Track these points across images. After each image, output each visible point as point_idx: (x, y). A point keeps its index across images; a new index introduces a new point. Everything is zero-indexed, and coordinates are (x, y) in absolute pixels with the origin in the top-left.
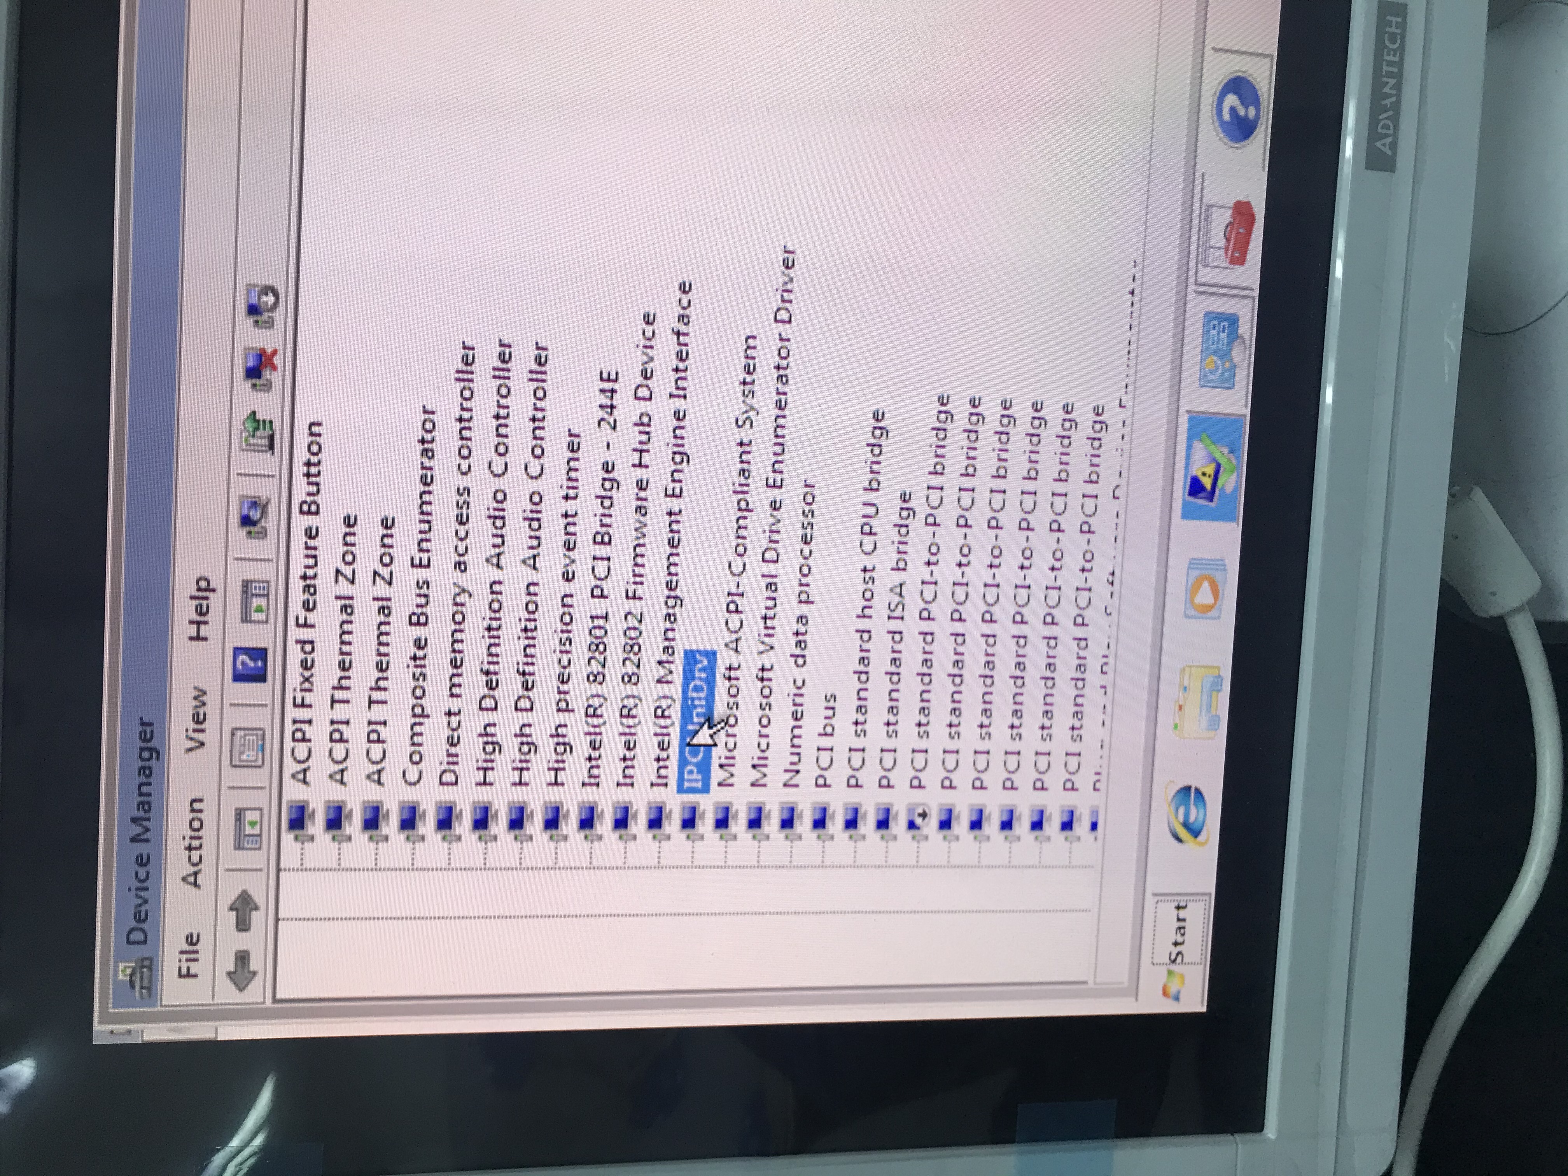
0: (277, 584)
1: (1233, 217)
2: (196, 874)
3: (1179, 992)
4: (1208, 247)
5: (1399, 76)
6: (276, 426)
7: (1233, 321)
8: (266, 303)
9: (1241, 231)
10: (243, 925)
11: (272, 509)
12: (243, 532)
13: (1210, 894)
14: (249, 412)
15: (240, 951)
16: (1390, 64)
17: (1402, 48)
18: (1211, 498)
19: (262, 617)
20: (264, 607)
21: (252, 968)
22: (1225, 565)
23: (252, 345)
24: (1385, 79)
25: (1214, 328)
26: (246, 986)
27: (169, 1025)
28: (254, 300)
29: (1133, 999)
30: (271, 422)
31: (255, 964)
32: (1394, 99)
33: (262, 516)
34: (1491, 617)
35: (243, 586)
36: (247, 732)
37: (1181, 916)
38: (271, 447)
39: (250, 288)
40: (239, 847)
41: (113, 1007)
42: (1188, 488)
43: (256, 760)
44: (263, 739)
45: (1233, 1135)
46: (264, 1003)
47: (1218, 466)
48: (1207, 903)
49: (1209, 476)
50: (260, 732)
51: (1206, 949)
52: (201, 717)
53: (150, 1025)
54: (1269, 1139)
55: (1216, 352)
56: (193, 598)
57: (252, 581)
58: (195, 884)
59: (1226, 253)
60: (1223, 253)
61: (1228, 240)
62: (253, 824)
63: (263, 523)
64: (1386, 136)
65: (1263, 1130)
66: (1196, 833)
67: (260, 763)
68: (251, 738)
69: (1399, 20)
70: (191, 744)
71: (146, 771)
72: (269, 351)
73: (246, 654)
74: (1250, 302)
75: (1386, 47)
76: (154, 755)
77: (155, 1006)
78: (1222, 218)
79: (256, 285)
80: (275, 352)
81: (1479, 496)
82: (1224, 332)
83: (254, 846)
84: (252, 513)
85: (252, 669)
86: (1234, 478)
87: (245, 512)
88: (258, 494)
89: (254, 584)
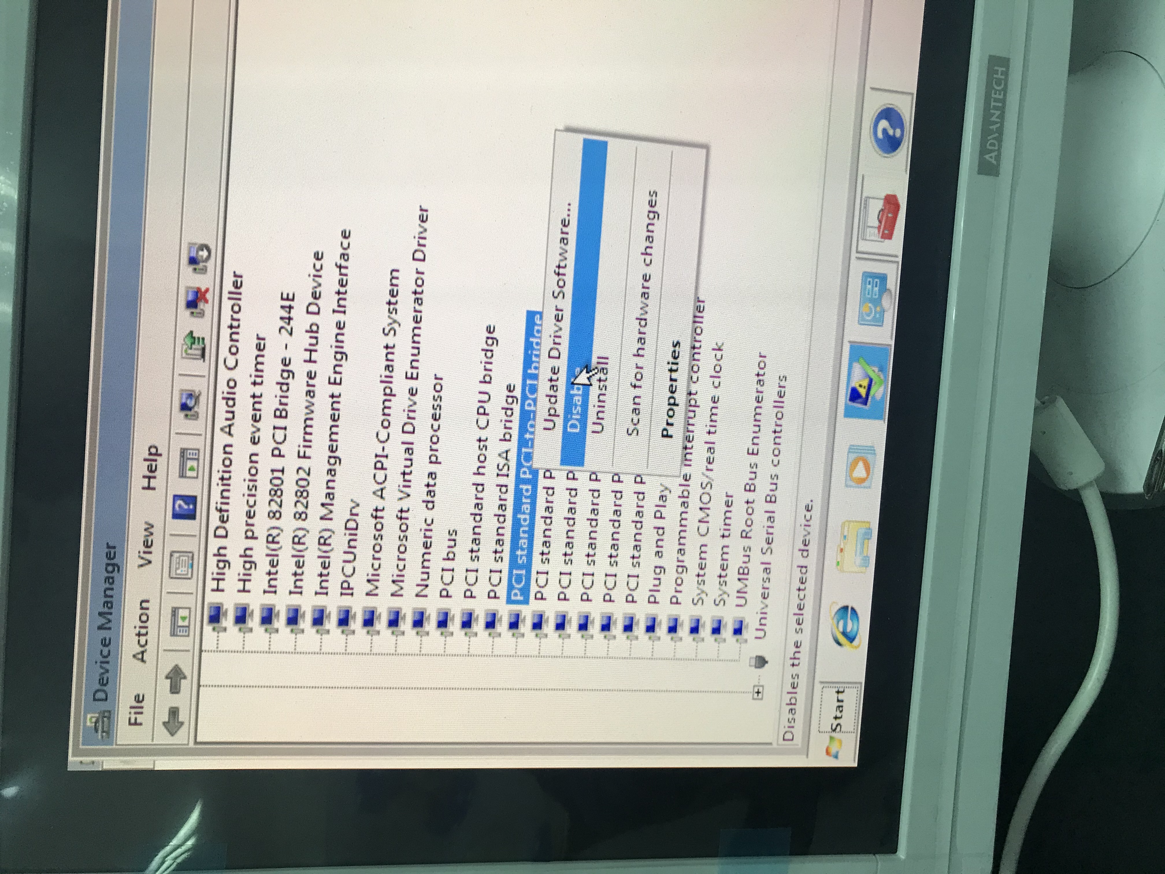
0: (205, 451)
1: (884, 205)
2: (142, 653)
3: (837, 752)
4: (866, 226)
5: (1002, 110)
6: (207, 342)
7: (883, 278)
8: (202, 256)
9: (890, 215)
10: (175, 689)
11: (203, 399)
12: (182, 415)
13: (861, 683)
14: (188, 332)
15: (172, 708)
16: (996, 100)
17: (1005, 90)
18: (865, 403)
19: (194, 474)
20: (196, 467)
21: (181, 719)
22: (874, 450)
23: (192, 285)
24: (992, 111)
25: (869, 284)
26: (176, 732)
27: (122, 758)
28: (193, 254)
29: (805, 756)
30: (203, 339)
31: (182, 716)
32: (998, 125)
33: (195, 404)
34: (1069, 490)
35: (181, 453)
36: (182, 554)
37: (840, 698)
38: (203, 356)
39: (191, 245)
40: (173, 634)
41: (83, 744)
42: (849, 396)
43: (187, 574)
44: (193, 559)
45: (874, 854)
46: (188, 744)
47: (871, 381)
48: (859, 689)
49: (865, 387)
50: (190, 555)
51: (858, 722)
52: (150, 543)
53: (108, 758)
54: (900, 859)
55: (871, 300)
56: (145, 460)
57: (187, 449)
58: (142, 660)
59: (879, 231)
60: (876, 231)
61: (880, 221)
62: (184, 618)
63: (196, 409)
64: (991, 151)
65: (896, 852)
66: (851, 639)
67: (189, 576)
68: (184, 558)
69: (1004, 69)
70: (142, 562)
71: (110, 580)
72: (203, 290)
73: (182, 500)
74: (895, 265)
75: (994, 88)
76: (116, 569)
77: (112, 745)
78: (876, 206)
79: (195, 244)
80: (207, 290)
81: (1061, 405)
82: (876, 286)
83: (184, 634)
84: (188, 402)
85: (186, 510)
86: (882, 389)
87: (184, 401)
88: (194, 388)
89: (189, 451)
